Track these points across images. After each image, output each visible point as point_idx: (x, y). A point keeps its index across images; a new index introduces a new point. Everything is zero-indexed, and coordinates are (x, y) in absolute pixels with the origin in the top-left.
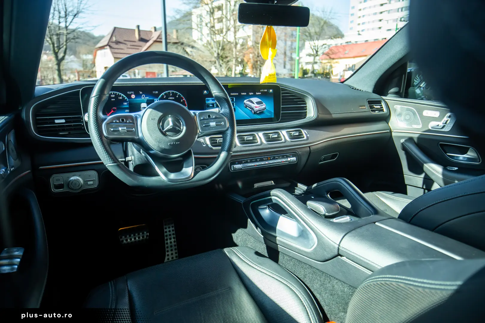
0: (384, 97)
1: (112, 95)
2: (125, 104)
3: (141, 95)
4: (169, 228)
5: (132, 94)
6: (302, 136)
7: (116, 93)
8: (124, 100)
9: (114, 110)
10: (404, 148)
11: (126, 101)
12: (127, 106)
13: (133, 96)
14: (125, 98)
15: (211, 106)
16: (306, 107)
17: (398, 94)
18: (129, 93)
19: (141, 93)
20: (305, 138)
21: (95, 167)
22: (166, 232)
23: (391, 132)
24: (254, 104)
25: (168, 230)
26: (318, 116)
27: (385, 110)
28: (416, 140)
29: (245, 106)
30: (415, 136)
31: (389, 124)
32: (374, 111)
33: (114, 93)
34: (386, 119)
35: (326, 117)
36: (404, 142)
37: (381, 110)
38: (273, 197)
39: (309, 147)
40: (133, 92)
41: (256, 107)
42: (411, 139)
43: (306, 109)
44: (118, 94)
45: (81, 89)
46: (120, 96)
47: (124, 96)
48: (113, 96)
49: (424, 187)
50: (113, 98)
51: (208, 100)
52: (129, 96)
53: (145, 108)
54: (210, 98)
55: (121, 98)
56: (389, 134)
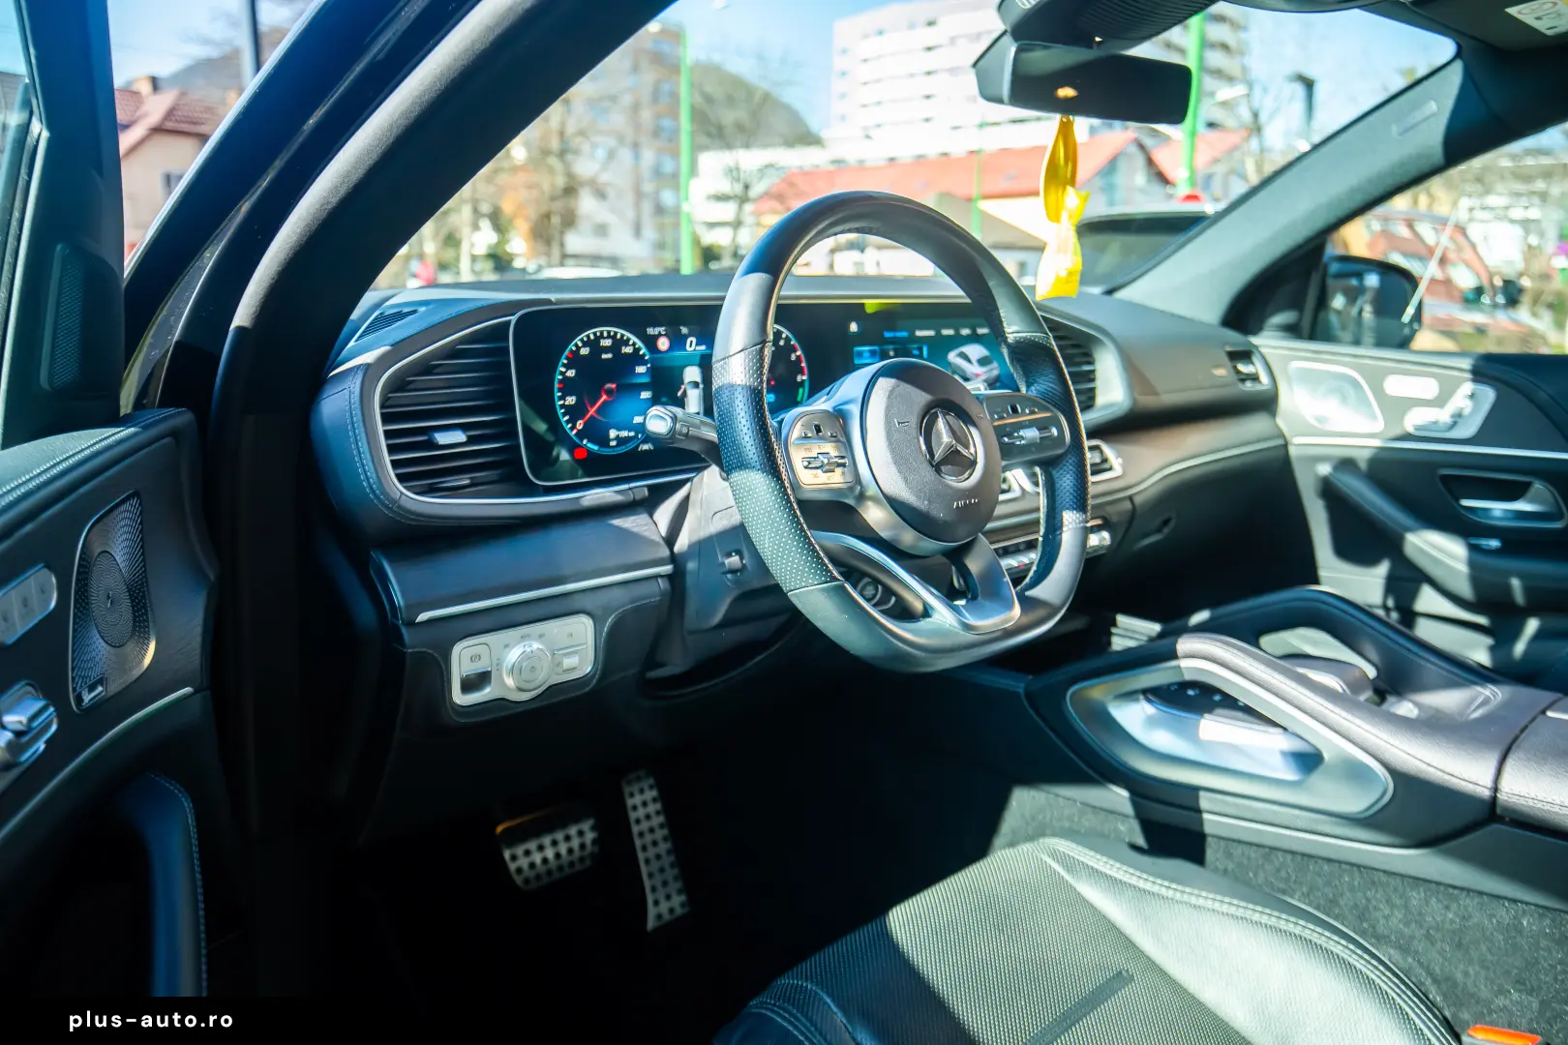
0: (1255, 340)
1: (604, 338)
2: (641, 369)
3: (686, 337)
4: (642, 791)
5: (660, 335)
6: (1106, 466)
7: (616, 333)
8: (636, 358)
9: (609, 392)
10: (1329, 491)
11: (641, 361)
12: (646, 380)
13: (663, 344)
14: (639, 349)
16: (1093, 371)
17: (1293, 331)
18: (651, 331)
19: (684, 330)
20: (1117, 471)
21: (588, 602)
22: (635, 808)
23: (1285, 446)
25: (637, 800)
26: (1135, 401)
27: (1264, 378)
28: (1363, 466)
30: (1363, 457)
31: (1280, 421)
32: (1243, 381)
33: (609, 332)
34: (1266, 404)
35: (1149, 402)
36: (1330, 474)
37: (1255, 378)
38: (1184, 663)
39: (1130, 498)
40: (662, 330)
41: (977, 375)
42: (1346, 464)
43: (1093, 380)
44: (622, 336)
45: (513, 319)
46: (626, 343)
47: (639, 344)
48: (606, 343)
49: (1390, 603)
50: (606, 350)
51: (860, 355)
52: (651, 342)
53: (696, 385)
54: (867, 348)
55: (628, 350)
56: (1282, 452)
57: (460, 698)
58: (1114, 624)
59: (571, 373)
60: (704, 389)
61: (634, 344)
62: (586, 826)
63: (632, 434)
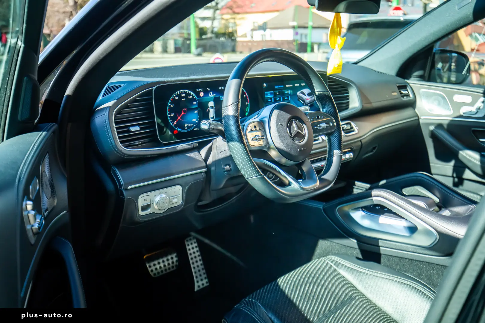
0: (408, 81)
1: (183, 93)
2: (195, 103)
3: (209, 91)
4: (192, 244)
5: (201, 91)
6: (352, 130)
7: (186, 92)
8: (193, 100)
9: (185, 112)
10: (433, 135)
11: (195, 100)
12: (196, 107)
13: (202, 94)
14: (194, 97)
15: (269, 100)
16: (348, 96)
17: (422, 78)
18: (198, 90)
19: (209, 89)
20: (356, 131)
21: (180, 181)
22: (189, 250)
23: (419, 119)
24: (305, 95)
25: (190, 247)
26: (363, 106)
27: (411, 95)
28: (445, 126)
29: (298, 98)
30: (445, 123)
31: (416, 110)
32: (403, 96)
33: (184, 91)
34: (412, 104)
35: (368, 106)
36: (434, 129)
37: (408, 95)
38: (374, 198)
39: (361, 141)
40: (201, 90)
41: (307, 99)
42: (440, 126)
43: (348, 99)
44: (188, 92)
45: (154, 88)
46: (190, 94)
47: (194, 95)
48: (184, 95)
49: (455, 175)
50: (183, 97)
51: (267, 94)
52: (198, 94)
53: (212, 107)
54: (269, 92)
55: (190, 97)
56: (417, 121)
57: (141, 213)
58: (355, 185)
59: (172, 106)
60: (215, 109)
61: (192, 95)
62: (174, 256)
63: (192, 125)
